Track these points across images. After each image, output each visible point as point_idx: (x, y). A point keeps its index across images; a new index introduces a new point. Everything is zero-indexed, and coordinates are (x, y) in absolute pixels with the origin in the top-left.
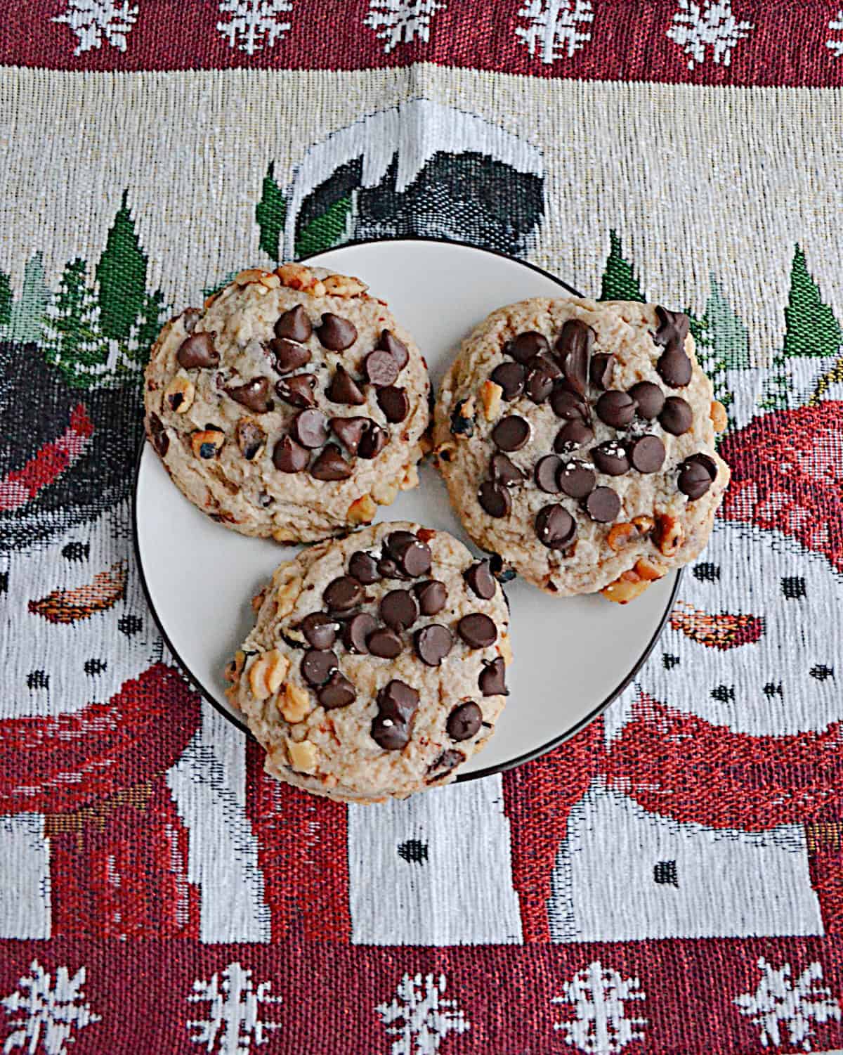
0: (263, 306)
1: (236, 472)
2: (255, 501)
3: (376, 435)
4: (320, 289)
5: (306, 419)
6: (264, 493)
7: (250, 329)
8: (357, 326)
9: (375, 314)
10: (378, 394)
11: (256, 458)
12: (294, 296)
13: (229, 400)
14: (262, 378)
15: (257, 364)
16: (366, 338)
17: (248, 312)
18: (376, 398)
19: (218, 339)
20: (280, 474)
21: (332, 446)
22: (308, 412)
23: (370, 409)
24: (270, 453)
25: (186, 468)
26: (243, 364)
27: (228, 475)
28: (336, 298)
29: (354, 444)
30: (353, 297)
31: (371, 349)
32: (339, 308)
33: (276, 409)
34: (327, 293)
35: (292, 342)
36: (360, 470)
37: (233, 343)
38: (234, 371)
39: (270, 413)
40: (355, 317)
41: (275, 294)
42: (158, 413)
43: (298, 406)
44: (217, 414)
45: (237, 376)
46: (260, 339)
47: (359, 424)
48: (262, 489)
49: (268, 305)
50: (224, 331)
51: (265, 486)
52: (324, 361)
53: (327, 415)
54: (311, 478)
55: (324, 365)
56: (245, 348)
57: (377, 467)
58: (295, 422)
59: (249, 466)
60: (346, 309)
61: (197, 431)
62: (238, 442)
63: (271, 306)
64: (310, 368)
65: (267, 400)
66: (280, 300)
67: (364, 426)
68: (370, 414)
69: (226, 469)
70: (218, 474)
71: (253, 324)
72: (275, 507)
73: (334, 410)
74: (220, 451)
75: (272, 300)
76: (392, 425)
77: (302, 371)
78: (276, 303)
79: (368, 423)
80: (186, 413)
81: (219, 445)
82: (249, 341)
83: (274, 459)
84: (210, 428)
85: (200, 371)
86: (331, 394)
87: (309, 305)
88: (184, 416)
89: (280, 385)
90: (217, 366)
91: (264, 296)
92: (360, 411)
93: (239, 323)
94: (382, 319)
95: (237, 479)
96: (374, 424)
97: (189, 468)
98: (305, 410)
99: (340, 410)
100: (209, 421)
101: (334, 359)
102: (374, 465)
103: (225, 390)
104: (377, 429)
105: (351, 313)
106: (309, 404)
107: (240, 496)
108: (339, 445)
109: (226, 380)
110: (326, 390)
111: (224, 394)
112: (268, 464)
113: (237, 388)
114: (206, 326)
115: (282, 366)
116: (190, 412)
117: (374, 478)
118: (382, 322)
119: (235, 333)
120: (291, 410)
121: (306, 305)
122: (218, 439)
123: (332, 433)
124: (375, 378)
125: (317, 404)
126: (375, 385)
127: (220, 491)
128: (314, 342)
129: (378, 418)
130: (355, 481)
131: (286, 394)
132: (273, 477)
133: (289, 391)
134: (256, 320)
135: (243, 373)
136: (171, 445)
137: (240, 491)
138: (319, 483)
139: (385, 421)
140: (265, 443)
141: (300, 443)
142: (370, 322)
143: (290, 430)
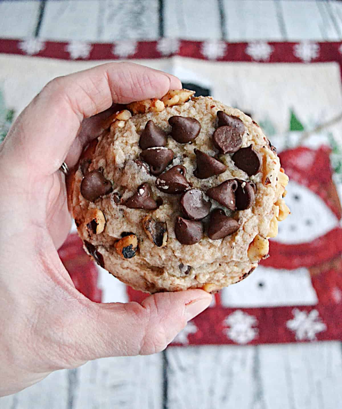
0: (125, 135)
1: (156, 258)
2: (177, 273)
3: (246, 188)
4: (160, 105)
5: (188, 200)
6: (181, 266)
7: (122, 153)
8: (197, 119)
9: (207, 106)
10: (233, 158)
11: (165, 243)
12: (145, 118)
13: (129, 210)
14: (144, 183)
15: (136, 176)
16: (207, 124)
17: (117, 143)
18: (233, 163)
19: (105, 171)
20: (187, 248)
21: (216, 210)
22: (187, 194)
23: (232, 172)
24: (173, 236)
25: (121, 269)
26: (127, 180)
27: (152, 263)
28: (174, 107)
29: (232, 202)
30: (186, 101)
31: (214, 130)
32: (179, 112)
33: (164, 202)
34: (166, 106)
35: (154, 148)
36: (245, 220)
37: (115, 169)
38: (123, 188)
39: (161, 207)
40: (193, 113)
41: (131, 123)
42: (88, 240)
43: (178, 193)
44: (125, 223)
45: (127, 190)
46: (132, 157)
47: (229, 186)
48: (179, 263)
49: (128, 132)
50: (107, 165)
51: (180, 260)
52: (185, 153)
53: (202, 190)
54: (210, 241)
55: (185, 156)
56: (124, 168)
57: (256, 212)
58: (181, 205)
59: (162, 251)
60: (184, 111)
61: (117, 240)
62: (148, 237)
63: (131, 131)
64: (176, 161)
65: (155, 198)
66: (136, 126)
67: (234, 186)
68: (234, 176)
69: (148, 259)
70: (145, 266)
71: (123, 150)
72: (194, 272)
73: (206, 184)
74: (138, 249)
75: (131, 127)
76: (253, 177)
77: (171, 166)
78: (134, 129)
79: (236, 182)
80: (104, 231)
81: (135, 245)
82: (125, 163)
83: (177, 238)
84: (125, 235)
85: (102, 199)
86: (199, 174)
87: (157, 119)
88: (104, 234)
89: (158, 183)
90: (111, 190)
91: (124, 128)
92: (225, 176)
93: (113, 153)
94: (213, 107)
95: (159, 263)
96: (240, 182)
97: (123, 268)
98: (184, 193)
99: (210, 182)
100: (121, 231)
101: (190, 148)
102: (253, 211)
103: (122, 204)
104: (244, 184)
105: (189, 112)
106: (186, 187)
107: (166, 274)
108: (220, 207)
109: (120, 197)
110: (194, 173)
111: (124, 207)
112: (176, 245)
113: (129, 199)
114: (94, 166)
115: (154, 169)
116: (106, 229)
117: (257, 221)
118: (214, 108)
119: (114, 161)
120: (175, 198)
121: (155, 121)
122: (133, 241)
123: (212, 201)
124: (226, 148)
125: (191, 185)
126: (229, 152)
127: (150, 276)
128: (172, 144)
129: (241, 176)
130: (244, 229)
131: (166, 187)
132: (182, 252)
133: (166, 184)
134: (124, 146)
135: (130, 186)
136: (104, 258)
137: (165, 271)
138: (218, 243)
139: (247, 176)
140: (167, 230)
141: (191, 219)
142: (205, 112)
143: (181, 212)
